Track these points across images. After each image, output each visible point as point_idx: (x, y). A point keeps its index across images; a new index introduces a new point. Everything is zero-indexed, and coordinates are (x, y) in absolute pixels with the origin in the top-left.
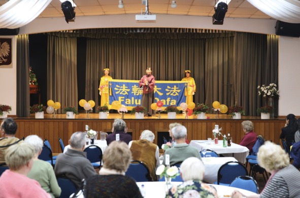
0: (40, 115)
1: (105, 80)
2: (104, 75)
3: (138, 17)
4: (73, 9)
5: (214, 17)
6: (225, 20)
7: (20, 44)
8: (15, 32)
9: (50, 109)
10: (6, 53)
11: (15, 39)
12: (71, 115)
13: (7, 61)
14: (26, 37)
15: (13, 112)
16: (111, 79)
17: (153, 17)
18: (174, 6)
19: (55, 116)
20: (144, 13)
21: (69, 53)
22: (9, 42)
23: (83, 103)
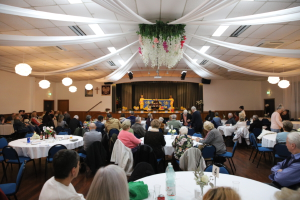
0: (120, 112)
1: (142, 100)
2: (141, 97)
3: (155, 77)
4: (132, 75)
5: (181, 77)
6: (185, 78)
7: (113, 87)
8: (111, 83)
9: (123, 110)
10: (109, 91)
11: (112, 85)
12: (130, 112)
13: (109, 93)
14: (115, 85)
15: (111, 111)
16: (144, 99)
17: (160, 77)
18: (167, 73)
19: (126, 112)
20: (157, 76)
21: (129, 90)
22: (110, 86)
23: (135, 107)
